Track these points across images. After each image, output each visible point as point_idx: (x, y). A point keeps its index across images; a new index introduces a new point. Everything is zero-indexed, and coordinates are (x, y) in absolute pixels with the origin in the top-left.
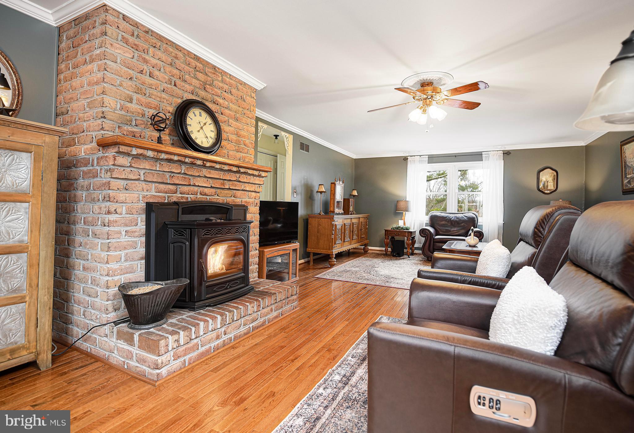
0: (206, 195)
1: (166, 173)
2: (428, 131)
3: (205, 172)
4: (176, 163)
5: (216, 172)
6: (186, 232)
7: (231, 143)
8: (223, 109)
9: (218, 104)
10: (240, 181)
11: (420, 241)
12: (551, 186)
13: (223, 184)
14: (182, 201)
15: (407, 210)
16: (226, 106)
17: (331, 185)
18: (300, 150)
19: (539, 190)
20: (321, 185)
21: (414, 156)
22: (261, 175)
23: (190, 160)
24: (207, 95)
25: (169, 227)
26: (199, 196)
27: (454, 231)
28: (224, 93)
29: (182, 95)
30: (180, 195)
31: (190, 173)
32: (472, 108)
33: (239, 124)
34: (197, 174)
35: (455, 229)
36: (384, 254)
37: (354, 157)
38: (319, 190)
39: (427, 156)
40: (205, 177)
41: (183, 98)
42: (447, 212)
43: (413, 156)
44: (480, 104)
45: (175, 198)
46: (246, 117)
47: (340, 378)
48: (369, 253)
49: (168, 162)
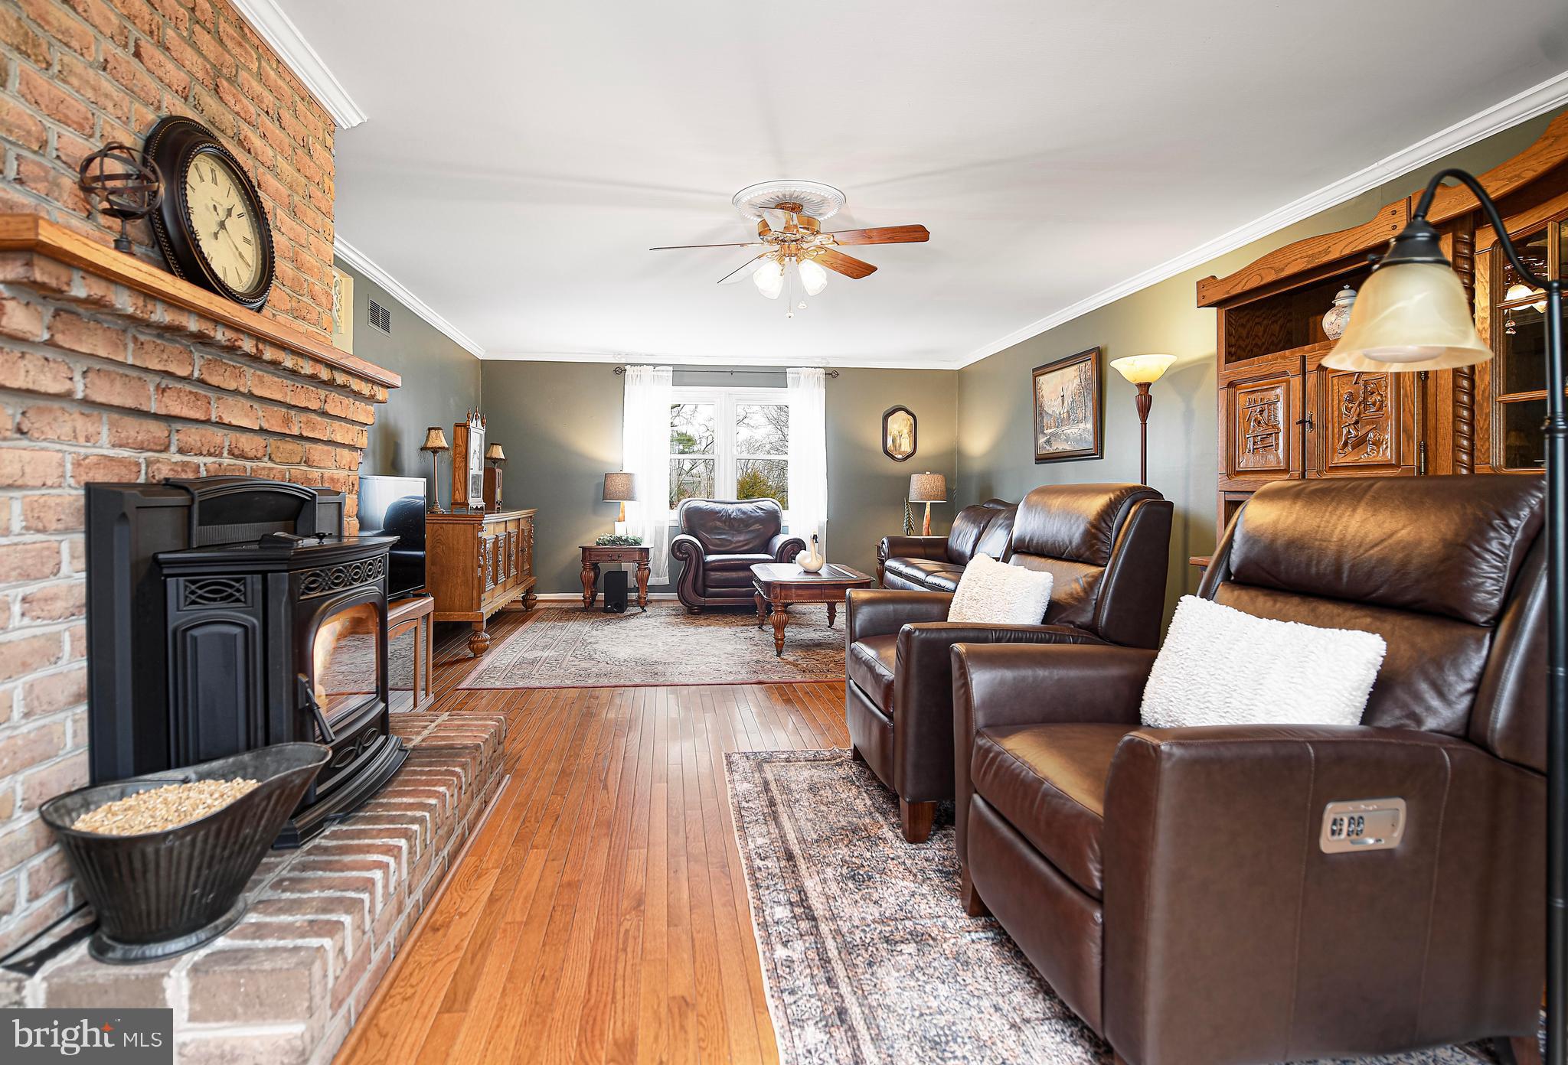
0: (243, 456)
1: (148, 377)
2: (792, 315)
3: (251, 380)
4: (178, 342)
5: (276, 379)
6: (245, 584)
7: (281, 287)
8: (261, 170)
9: (249, 152)
10: (324, 414)
11: (660, 570)
12: (906, 446)
13: (287, 421)
14: (184, 476)
15: (630, 497)
16: (269, 163)
17: (455, 432)
18: (371, 324)
19: (886, 452)
20: (435, 429)
21: (641, 365)
22: (375, 395)
23: (230, 334)
24: (224, 114)
25: (166, 571)
26: (227, 461)
27: (740, 542)
28: (264, 116)
29: (158, 97)
30: (178, 458)
31: (214, 380)
32: (857, 276)
33: (299, 229)
34: (233, 386)
35: (741, 538)
36: (581, 610)
37: (482, 355)
38: (429, 445)
39: (671, 368)
40: (251, 396)
41: (159, 108)
42: (716, 499)
43: (637, 365)
44: (875, 269)
45: (167, 465)
46: (313, 207)
47: (789, 912)
48: (540, 610)
49: (159, 336)
